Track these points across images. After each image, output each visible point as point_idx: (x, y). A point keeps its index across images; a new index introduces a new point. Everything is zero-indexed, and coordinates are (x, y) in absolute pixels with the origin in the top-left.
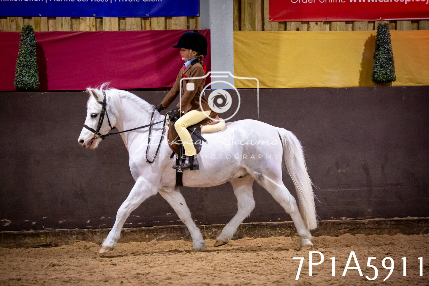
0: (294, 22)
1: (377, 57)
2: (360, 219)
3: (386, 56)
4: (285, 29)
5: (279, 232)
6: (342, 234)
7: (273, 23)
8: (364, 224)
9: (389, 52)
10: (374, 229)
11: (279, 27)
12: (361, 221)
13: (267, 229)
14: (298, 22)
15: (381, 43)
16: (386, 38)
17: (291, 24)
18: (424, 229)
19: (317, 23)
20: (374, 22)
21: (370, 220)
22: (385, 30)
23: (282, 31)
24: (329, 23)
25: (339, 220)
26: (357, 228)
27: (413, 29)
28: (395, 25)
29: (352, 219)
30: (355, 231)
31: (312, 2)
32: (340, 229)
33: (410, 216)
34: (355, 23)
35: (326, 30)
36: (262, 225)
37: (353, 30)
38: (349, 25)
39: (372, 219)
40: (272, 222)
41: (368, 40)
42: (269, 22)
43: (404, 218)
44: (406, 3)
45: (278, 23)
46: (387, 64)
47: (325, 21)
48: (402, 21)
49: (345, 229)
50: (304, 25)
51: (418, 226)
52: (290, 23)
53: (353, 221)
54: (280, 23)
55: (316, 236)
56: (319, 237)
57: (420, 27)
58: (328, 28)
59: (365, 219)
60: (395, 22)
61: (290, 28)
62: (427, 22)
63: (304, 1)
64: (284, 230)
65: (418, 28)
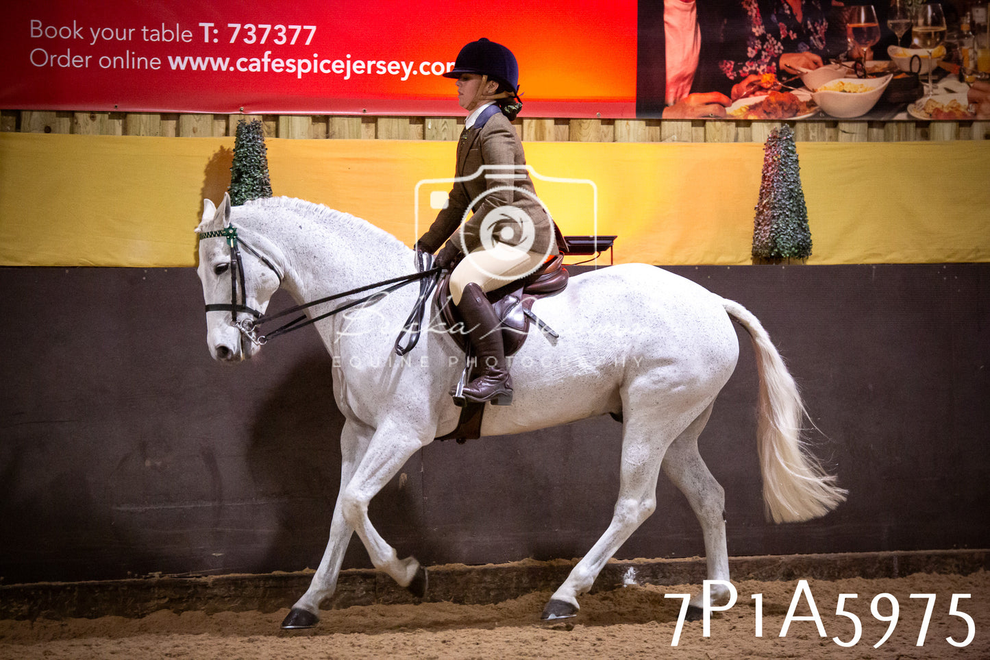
0: (39, 111)
1: (237, 199)
2: (194, 575)
4: (18, 128)
6: (152, 612)
8: (205, 586)
9: (264, 187)
10: (226, 599)
11: (3, 123)
12: (198, 580)
14: (49, 113)
15: (244, 165)
16: (256, 156)
17: (31, 114)
18: (342, 596)
19: (93, 115)
20: (227, 117)
21: (218, 577)
22: (254, 138)
23: (11, 131)
24: (123, 116)
25: (146, 578)
26: (189, 598)
27: (317, 137)
28: (275, 125)
29: (175, 575)
30: (182, 603)
31: (82, 65)
32: (149, 600)
34: (183, 118)
35: (114, 134)
37: (178, 134)
38: (170, 122)
39: (221, 576)
41: (214, 158)
43: (296, 573)
44: (300, 76)
47: (113, 113)
48: (290, 117)
49: (160, 599)
50: (62, 119)
52: (29, 113)
53: (179, 579)
54: (4, 112)
55: (90, 618)
56: (97, 620)
57: (330, 131)
58: (119, 130)
59: (206, 576)
60: (276, 118)
61: (29, 124)
62: (346, 120)
63: (64, 61)
64: (15, 604)
65: (328, 135)
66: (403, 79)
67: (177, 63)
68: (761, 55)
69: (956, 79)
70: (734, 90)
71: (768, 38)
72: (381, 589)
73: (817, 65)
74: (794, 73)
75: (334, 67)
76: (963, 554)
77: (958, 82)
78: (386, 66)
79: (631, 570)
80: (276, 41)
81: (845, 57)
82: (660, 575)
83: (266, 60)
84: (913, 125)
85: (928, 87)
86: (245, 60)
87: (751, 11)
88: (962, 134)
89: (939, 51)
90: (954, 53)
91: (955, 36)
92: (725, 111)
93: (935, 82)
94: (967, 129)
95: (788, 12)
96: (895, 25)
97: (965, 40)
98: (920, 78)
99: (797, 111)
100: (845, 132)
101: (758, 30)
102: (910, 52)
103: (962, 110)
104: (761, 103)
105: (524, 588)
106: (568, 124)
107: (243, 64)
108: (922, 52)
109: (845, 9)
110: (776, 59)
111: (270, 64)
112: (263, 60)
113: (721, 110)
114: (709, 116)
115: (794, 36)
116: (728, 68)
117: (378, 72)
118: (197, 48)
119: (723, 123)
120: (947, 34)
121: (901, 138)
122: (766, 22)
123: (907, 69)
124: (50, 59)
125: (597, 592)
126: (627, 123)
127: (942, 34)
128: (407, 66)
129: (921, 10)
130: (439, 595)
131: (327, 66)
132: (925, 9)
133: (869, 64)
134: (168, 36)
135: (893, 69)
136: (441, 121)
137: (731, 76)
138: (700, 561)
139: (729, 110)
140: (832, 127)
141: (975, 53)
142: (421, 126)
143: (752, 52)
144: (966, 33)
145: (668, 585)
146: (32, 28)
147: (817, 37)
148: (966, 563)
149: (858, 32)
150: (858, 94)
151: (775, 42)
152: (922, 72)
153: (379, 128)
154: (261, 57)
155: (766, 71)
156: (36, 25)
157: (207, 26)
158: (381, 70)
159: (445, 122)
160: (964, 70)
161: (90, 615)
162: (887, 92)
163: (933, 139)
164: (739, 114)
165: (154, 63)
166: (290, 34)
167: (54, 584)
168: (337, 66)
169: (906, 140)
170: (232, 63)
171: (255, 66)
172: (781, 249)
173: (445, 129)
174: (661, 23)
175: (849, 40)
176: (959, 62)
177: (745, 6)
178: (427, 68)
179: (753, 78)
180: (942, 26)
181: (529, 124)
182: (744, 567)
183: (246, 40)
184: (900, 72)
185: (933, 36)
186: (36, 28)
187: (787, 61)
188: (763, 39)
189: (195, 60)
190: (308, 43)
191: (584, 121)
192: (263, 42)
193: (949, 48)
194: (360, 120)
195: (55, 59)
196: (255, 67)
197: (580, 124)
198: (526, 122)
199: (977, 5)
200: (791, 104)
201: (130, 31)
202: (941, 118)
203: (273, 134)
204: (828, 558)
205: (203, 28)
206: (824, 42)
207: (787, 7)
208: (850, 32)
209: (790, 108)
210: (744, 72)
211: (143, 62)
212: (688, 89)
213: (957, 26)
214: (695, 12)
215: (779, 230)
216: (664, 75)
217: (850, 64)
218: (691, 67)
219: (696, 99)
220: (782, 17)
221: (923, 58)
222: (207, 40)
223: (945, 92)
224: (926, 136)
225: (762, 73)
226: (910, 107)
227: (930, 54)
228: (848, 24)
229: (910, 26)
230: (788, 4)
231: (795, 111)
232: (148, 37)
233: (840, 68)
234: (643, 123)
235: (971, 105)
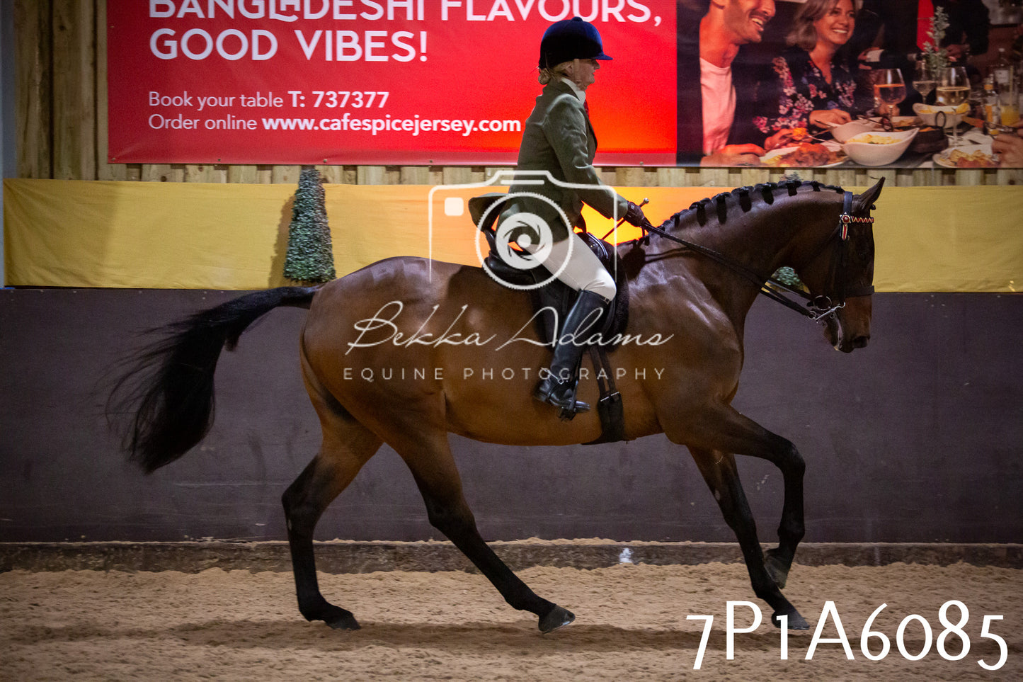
0: (156, 164)
1: (294, 234)
2: (241, 540)
4: (140, 178)
5: (82, 562)
6: (206, 569)
7: (114, 166)
8: (248, 550)
10: (268, 561)
11: (128, 173)
12: (244, 544)
13: (59, 555)
14: (164, 165)
17: (150, 167)
18: (367, 563)
19: (200, 166)
20: (312, 167)
21: (260, 543)
23: (135, 180)
24: (225, 167)
25: (200, 542)
26: (235, 559)
27: (391, 183)
28: (355, 174)
29: (224, 540)
30: (230, 563)
31: (191, 127)
32: (202, 560)
33: (340, 539)
34: (276, 168)
35: (219, 182)
36: (50, 548)
37: (272, 182)
38: (265, 171)
39: (263, 542)
40: (69, 541)
42: (109, 163)
43: (327, 542)
45: (125, 166)
46: (310, 247)
47: (219, 165)
48: (367, 167)
49: (212, 559)
50: (175, 170)
51: (354, 558)
52: (149, 165)
53: (227, 543)
54: (129, 165)
55: (154, 571)
57: (402, 179)
58: (224, 178)
59: (250, 542)
60: (355, 168)
61: (149, 175)
62: (415, 169)
63: (176, 124)
64: (92, 557)
65: (400, 182)
66: (465, 135)
67: (269, 124)
68: (793, 112)
69: (980, 132)
70: (768, 142)
71: (799, 97)
72: (401, 559)
73: (845, 120)
74: (824, 127)
75: (404, 125)
76: (945, 547)
77: (983, 135)
78: (449, 124)
79: (627, 551)
80: (354, 105)
81: (872, 113)
82: (654, 556)
83: (345, 120)
84: (940, 172)
85: (952, 140)
86: (328, 121)
87: (783, 74)
88: (988, 180)
89: (964, 108)
90: (978, 109)
91: (979, 95)
92: (759, 160)
93: (959, 134)
94: (993, 176)
95: (818, 75)
96: (920, 86)
97: (989, 98)
98: (946, 131)
99: (827, 160)
100: (872, 178)
101: (789, 91)
102: (935, 109)
103: (987, 159)
104: (793, 153)
105: (529, 562)
106: (614, 171)
107: (326, 125)
108: (947, 109)
109: (872, 72)
110: (806, 115)
111: (348, 123)
112: (343, 120)
113: (755, 160)
114: (745, 165)
115: (823, 96)
116: (762, 124)
117: (443, 129)
118: (287, 111)
119: (758, 170)
120: (971, 93)
121: (928, 183)
122: (797, 83)
123: (933, 123)
124: (165, 122)
125: (595, 568)
126: (669, 171)
127: (966, 94)
128: (469, 123)
129: (945, 72)
130: (452, 566)
131: (398, 125)
132: (949, 72)
133: (896, 120)
134: (262, 102)
135: (918, 124)
136: (499, 170)
137: (764, 130)
138: (691, 545)
139: (763, 159)
140: (861, 174)
141: (999, 109)
142: (483, 173)
143: (784, 110)
144: (989, 92)
145: (660, 565)
146: (151, 98)
147: (846, 96)
148: (946, 556)
149: (885, 93)
150: (886, 145)
151: (805, 101)
152: (947, 126)
153: (445, 176)
154: (341, 117)
155: (797, 125)
156: (154, 95)
157: (295, 93)
158: (445, 127)
160: (988, 124)
161: (154, 569)
162: (914, 143)
163: (959, 185)
164: (773, 162)
165: (250, 125)
166: (366, 99)
167: (123, 543)
168: (406, 125)
169: (932, 185)
170: (317, 124)
171: (336, 125)
174: (698, 86)
175: (876, 98)
176: (983, 117)
177: (777, 70)
178: (486, 126)
179: (785, 132)
180: (966, 86)
182: (733, 552)
183: (328, 105)
184: (926, 126)
185: (957, 95)
186: (154, 98)
187: (818, 117)
188: (794, 98)
189: (285, 121)
190: (381, 106)
191: (629, 169)
192: (343, 105)
193: (973, 105)
195: (170, 123)
196: (335, 127)
197: (625, 172)
199: (999, 68)
200: (822, 153)
201: (231, 99)
202: (966, 166)
203: (354, 182)
204: (813, 546)
205: (292, 95)
206: (852, 101)
207: (817, 71)
208: (877, 92)
209: (820, 157)
210: (777, 127)
211: (241, 124)
212: (724, 141)
213: (981, 87)
214: (730, 76)
216: (701, 129)
217: (878, 119)
218: (727, 122)
219: (731, 150)
220: (813, 80)
221: (949, 114)
222: (295, 105)
223: (969, 143)
224: (952, 182)
225: (793, 127)
226: (936, 157)
227: (955, 110)
228: (875, 85)
229: (934, 86)
230: (818, 68)
231: (825, 160)
232: (245, 104)
233: (868, 123)
234: (683, 170)
235: (995, 155)
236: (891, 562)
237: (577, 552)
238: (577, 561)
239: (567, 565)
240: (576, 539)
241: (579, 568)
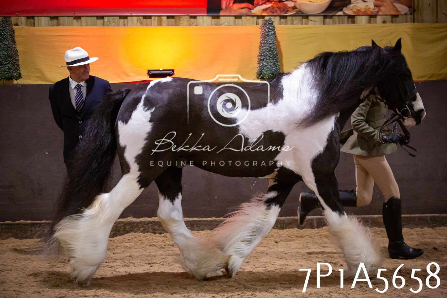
3: (5, 53)
18: (39, 233)
27: (53, 26)
28: (33, 21)
33: (23, 220)
43: (17, 222)
46: (6, 61)
48: (39, 17)
51: (31, 230)
57: (59, 23)
60: (33, 18)
62: (66, 18)
65: (58, 25)
70: (256, 2)
82: (195, 226)
84: (346, 17)
88: (372, 21)
92: (251, 12)
94: (375, 19)
100: (312, 21)
103: (371, 10)
104: (269, 8)
105: (127, 231)
106: (174, 18)
113: (249, 11)
114: (243, 14)
119: (250, 17)
121: (340, 23)
125: (163, 233)
126: (203, 18)
136: (112, 18)
138: (215, 220)
140: (305, 19)
142: (103, 20)
145: (199, 231)
150: (318, 3)
153: (82, 22)
159: (114, 18)
162: (333, 1)
163: (357, 23)
164: (259, 13)
169: (343, 24)
172: (264, 75)
173: (113, 21)
181: (155, 19)
191: (182, 17)
194: (72, 18)
197: (179, 19)
198: (153, 18)
200: (284, 8)
202: (360, 14)
203: (33, 25)
204: (281, 219)
209: (284, 10)
212: (232, 2)
215: (263, 66)
219: (236, 6)
223: (362, 2)
224: (353, 22)
226: (345, 9)
231: (286, 11)
234: (211, 18)
235: (375, 8)
236: (322, 227)
237: (153, 225)
238: (153, 230)
239: (148, 232)
240: (153, 218)
241: (155, 233)
